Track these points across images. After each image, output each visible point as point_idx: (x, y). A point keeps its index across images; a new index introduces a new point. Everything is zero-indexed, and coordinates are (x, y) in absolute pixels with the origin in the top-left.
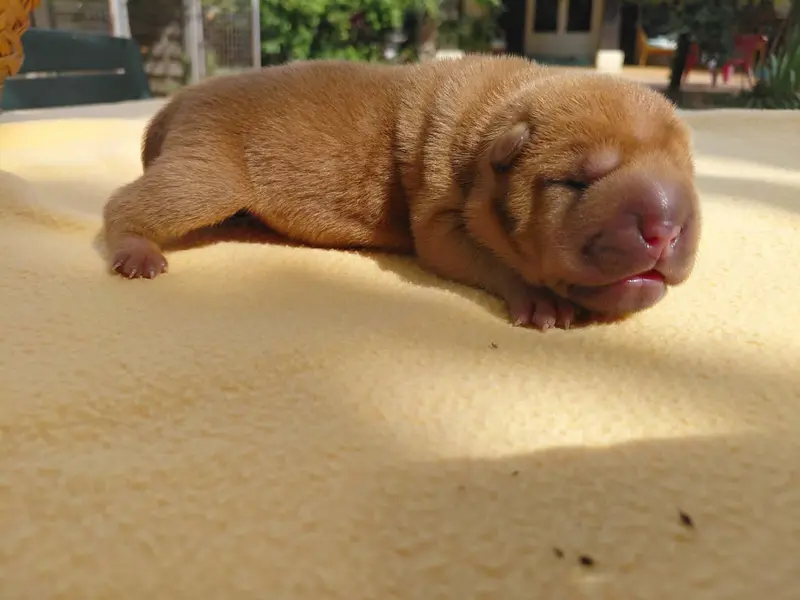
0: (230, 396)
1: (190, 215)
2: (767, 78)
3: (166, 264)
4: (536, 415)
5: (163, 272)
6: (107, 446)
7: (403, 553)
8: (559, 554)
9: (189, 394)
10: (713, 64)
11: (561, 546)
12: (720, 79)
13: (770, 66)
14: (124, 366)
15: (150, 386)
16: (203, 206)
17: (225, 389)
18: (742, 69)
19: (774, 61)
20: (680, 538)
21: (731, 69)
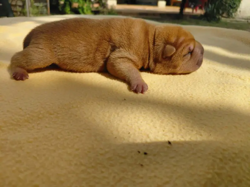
0: (52, 116)
1: (35, 64)
2: (208, 11)
3: (28, 76)
4: (135, 118)
5: (27, 78)
6: (19, 132)
7: (101, 154)
8: (139, 152)
9: (41, 116)
10: (192, 6)
11: (140, 151)
12: (195, 11)
13: (209, 7)
14: (20, 109)
15: (29, 114)
16: (40, 62)
17: (51, 114)
18: (201, 8)
19: (210, 6)
20: (168, 147)
21: (198, 8)
